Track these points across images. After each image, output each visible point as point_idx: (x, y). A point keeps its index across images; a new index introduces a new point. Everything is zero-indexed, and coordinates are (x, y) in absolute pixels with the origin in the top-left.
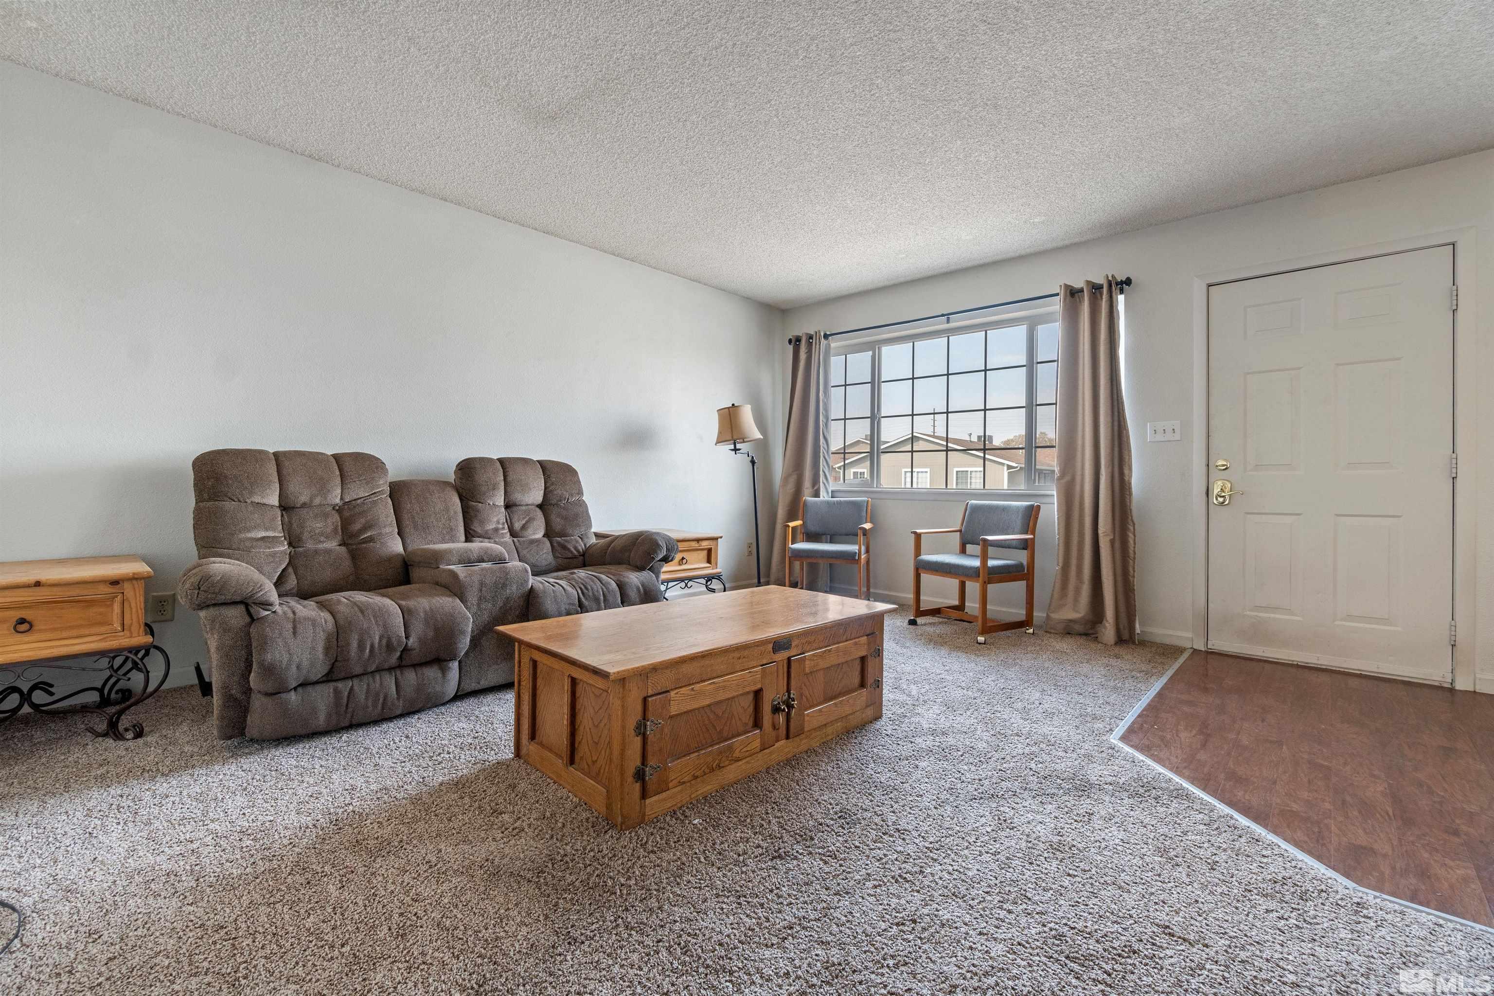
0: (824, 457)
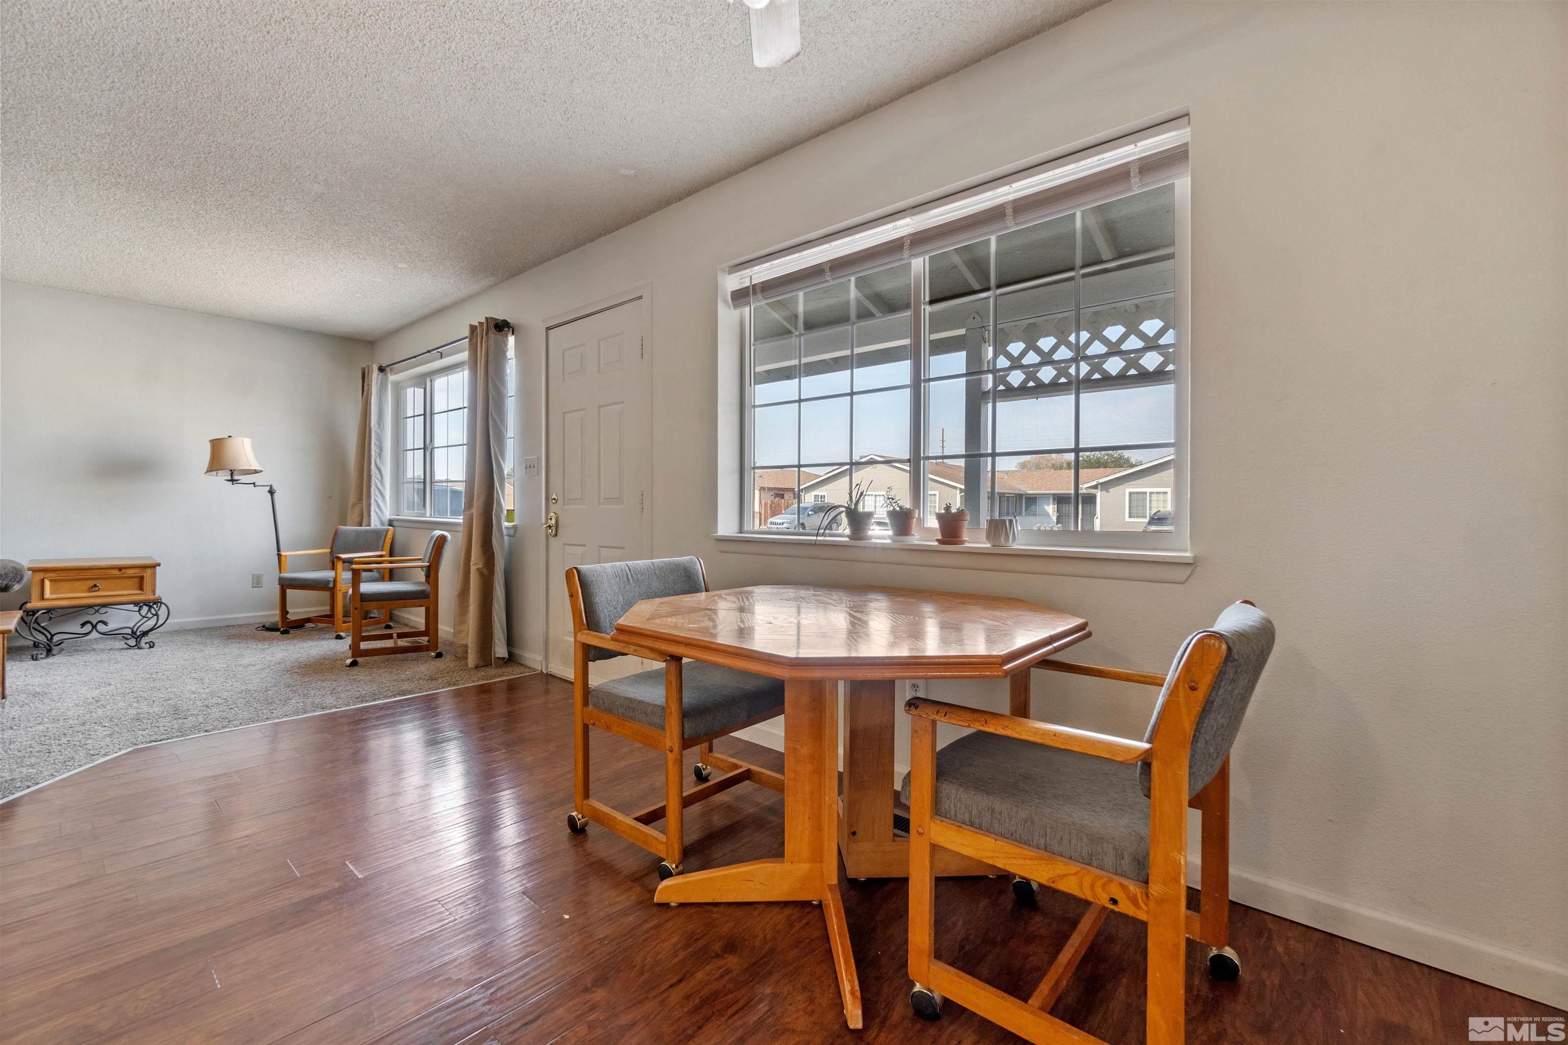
0: (377, 487)
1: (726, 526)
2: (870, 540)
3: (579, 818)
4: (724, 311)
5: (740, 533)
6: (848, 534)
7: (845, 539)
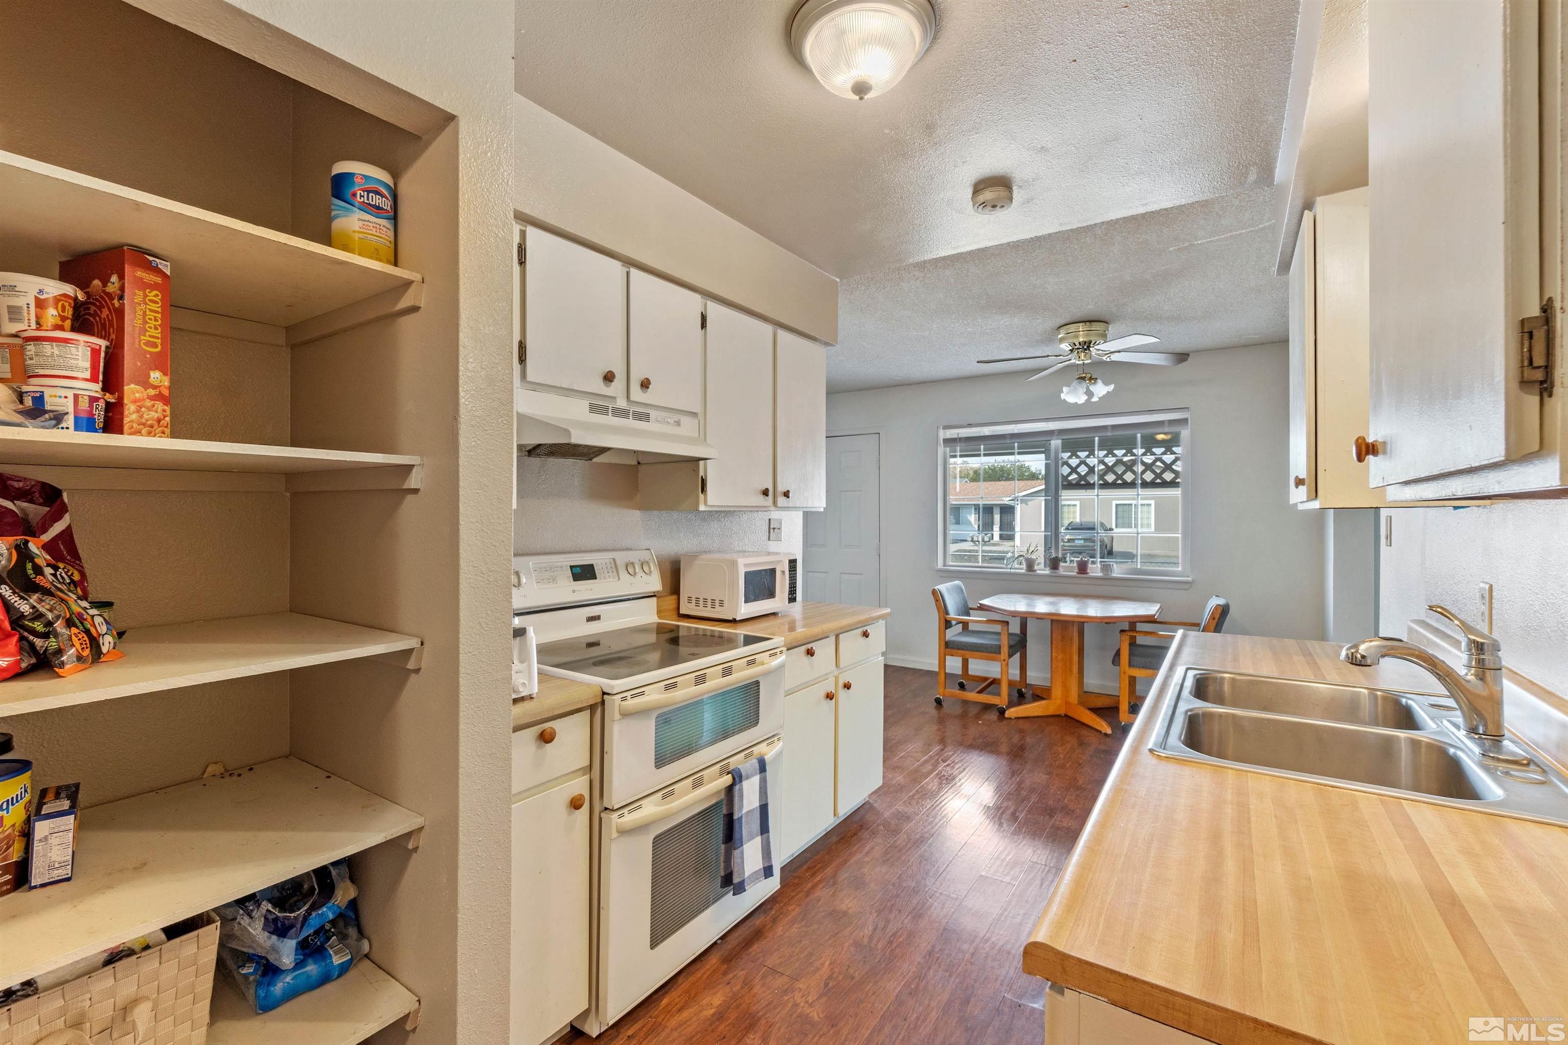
1: (937, 567)
2: (1037, 572)
3: (941, 697)
4: (941, 449)
5: (946, 566)
6: (1025, 568)
7: (1024, 571)
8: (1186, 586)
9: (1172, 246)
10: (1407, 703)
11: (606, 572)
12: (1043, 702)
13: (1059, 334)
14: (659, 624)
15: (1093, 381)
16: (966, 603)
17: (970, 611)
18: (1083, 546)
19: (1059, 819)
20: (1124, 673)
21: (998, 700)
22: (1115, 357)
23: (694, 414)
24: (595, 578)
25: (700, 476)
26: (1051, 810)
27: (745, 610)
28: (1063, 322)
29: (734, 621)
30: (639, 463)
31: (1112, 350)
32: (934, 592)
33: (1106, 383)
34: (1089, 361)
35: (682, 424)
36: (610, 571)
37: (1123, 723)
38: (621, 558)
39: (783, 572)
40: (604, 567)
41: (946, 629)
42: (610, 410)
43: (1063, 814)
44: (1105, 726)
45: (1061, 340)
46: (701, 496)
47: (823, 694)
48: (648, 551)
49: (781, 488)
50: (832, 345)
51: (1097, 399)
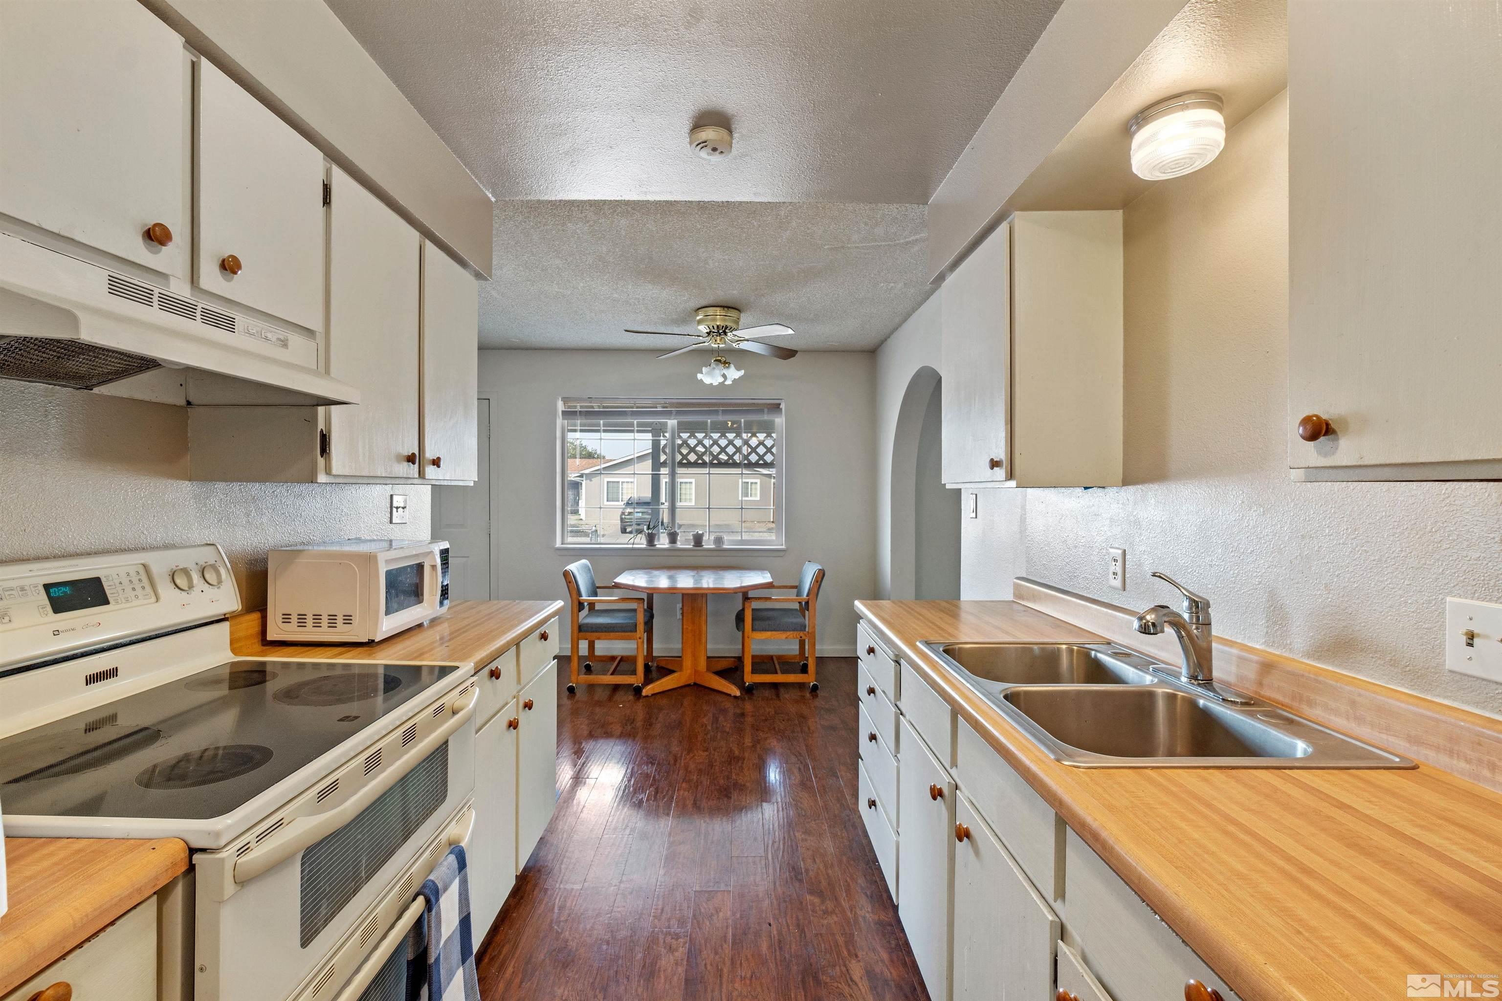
1: (558, 544)
2: (657, 546)
3: (574, 685)
4: (559, 421)
5: (564, 544)
6: (645, 543)
7: (644, 546)
8: (782, 554)
9: (828, 244)
10: (1096, 656)
11: (128, 589)
12: (676, 675)
13: (698, 315)
14: (233, 664)
15: (727, 365)
16: (594, 581)
17: (598, 590)
18: (640, 519)
19: (736, 797)
20: (748, 637)
21: (632, 680)
22: (744, 346)
23: (309, 332)
24: (107, 602)
25: (319, 430)
26: (725, 789)
27: (389, 625)
28: (704, 303)
29: (371, 643)
30: (189, 403)
31: (747, 338)
32: (566, 574)
33: (738, 369)
34: (723, 346)
35: (290, 343)
36: (138, 587)
37: (747, 684)
38: (160, 562)
39: (434, 567)
40: (125, 581)
41: (580, 611)
42: (155, 299)
43: (738, 791)
44: (735, 689)
45: (700, 322)
46: (321, 461)
47: (505, 724)
48: (212, 547)
49: (430, 454)
50: (486, 279)
51: (731, 383)
